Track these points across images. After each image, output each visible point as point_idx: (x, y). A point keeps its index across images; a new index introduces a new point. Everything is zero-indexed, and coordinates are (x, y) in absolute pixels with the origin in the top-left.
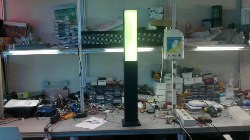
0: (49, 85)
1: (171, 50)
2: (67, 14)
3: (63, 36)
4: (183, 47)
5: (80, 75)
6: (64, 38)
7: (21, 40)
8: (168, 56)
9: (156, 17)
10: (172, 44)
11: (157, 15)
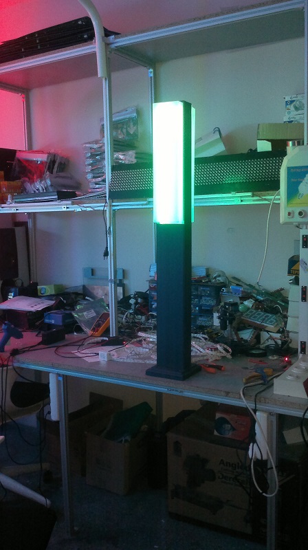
1: (296, 200)
3: (99, 177)
5: (106, 254)
9: (298, 118)
10: (299, 183)
11: (300, 112)
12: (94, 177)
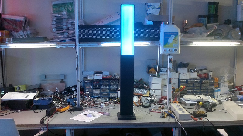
0: (46, 78)
1: (167, 45)
2: (64, 8)
3: (61, 30)
4: (180, 42)
5: (77, 68)
6: (61, 32)
7: (19, 34)
8: (165, 50)
9: (153, 12)
10: (168, 39)
11: (154, 10)
12: (57, 31)
